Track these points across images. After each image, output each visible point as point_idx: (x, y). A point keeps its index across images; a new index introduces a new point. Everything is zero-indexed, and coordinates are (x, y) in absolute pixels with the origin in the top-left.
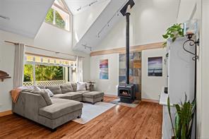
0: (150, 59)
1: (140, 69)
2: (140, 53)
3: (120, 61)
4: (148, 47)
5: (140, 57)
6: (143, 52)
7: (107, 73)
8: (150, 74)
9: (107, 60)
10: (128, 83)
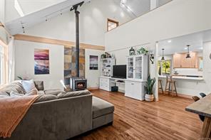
0: (91, 57)
1: (84, 64)
2: (84, 50)
3: (65, 54)
4: (90, 47)
5: (84, 53)
6: (86, 50)
7: (48, 67)
8: (91, 68)
9: (48, 51)
10: (78, 76)
